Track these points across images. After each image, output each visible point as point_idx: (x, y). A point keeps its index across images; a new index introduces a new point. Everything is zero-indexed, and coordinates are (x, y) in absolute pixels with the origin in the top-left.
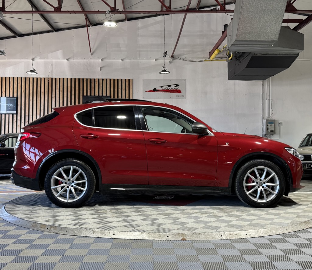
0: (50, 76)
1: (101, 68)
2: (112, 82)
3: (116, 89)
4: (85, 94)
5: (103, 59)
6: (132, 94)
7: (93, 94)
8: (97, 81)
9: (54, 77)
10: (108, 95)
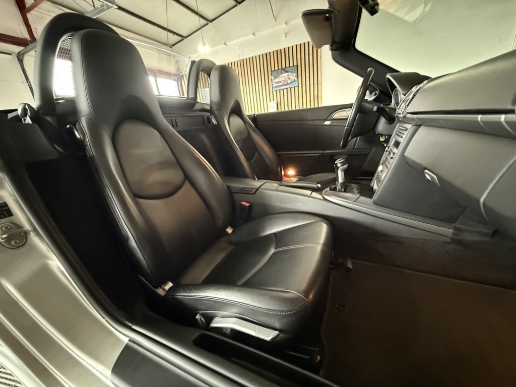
0: (241, 58)
1: (286, 34)
2: (298, 47)
3: (303, 56)
4: (273, 69)
5: (287, 21)
6: (321, 57)
7: (280, 67)
8: (283, 50)
9: (244, 58)
10: (295, 64)
